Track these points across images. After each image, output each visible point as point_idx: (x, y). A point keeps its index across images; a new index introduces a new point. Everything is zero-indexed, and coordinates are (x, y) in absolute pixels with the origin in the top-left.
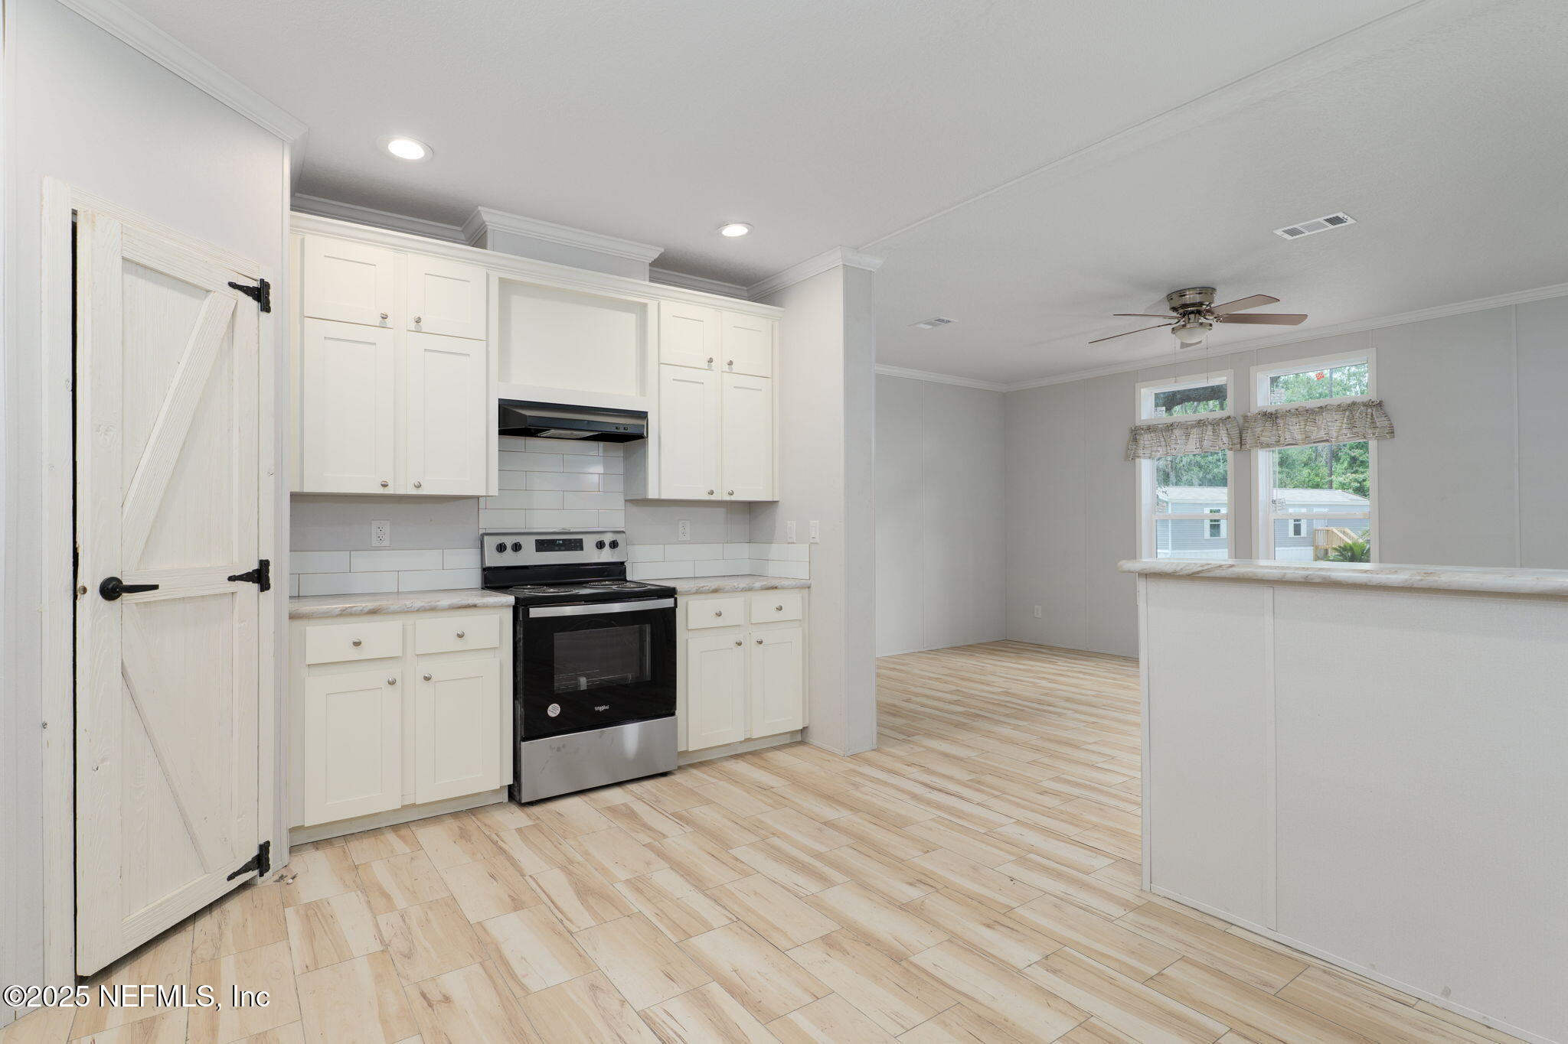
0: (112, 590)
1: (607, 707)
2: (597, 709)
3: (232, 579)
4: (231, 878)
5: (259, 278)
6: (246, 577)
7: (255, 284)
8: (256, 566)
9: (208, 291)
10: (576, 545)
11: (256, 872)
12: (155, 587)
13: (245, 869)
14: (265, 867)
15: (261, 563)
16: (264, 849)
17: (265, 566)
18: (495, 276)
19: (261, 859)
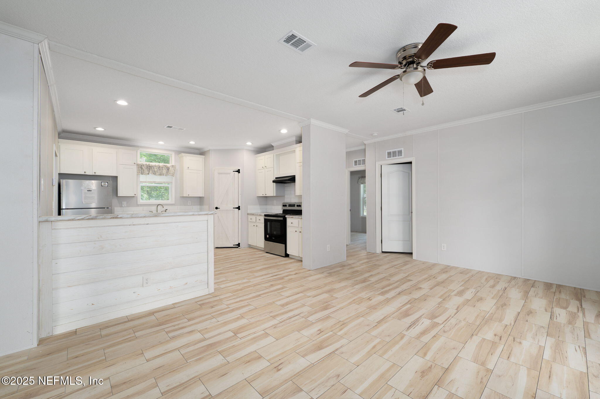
0: (217, 208)
2: (273, 238)
3: (234, 208)
4: (234, 245)
8: (237, 207)
9: (230, 173)
10: (294, 206)
12: (222, 208)
14: (239, 246)
15: (239, 206)
16: (239, 244)
17: (239, 207)
18: (275, 154)
19: (239, 245)
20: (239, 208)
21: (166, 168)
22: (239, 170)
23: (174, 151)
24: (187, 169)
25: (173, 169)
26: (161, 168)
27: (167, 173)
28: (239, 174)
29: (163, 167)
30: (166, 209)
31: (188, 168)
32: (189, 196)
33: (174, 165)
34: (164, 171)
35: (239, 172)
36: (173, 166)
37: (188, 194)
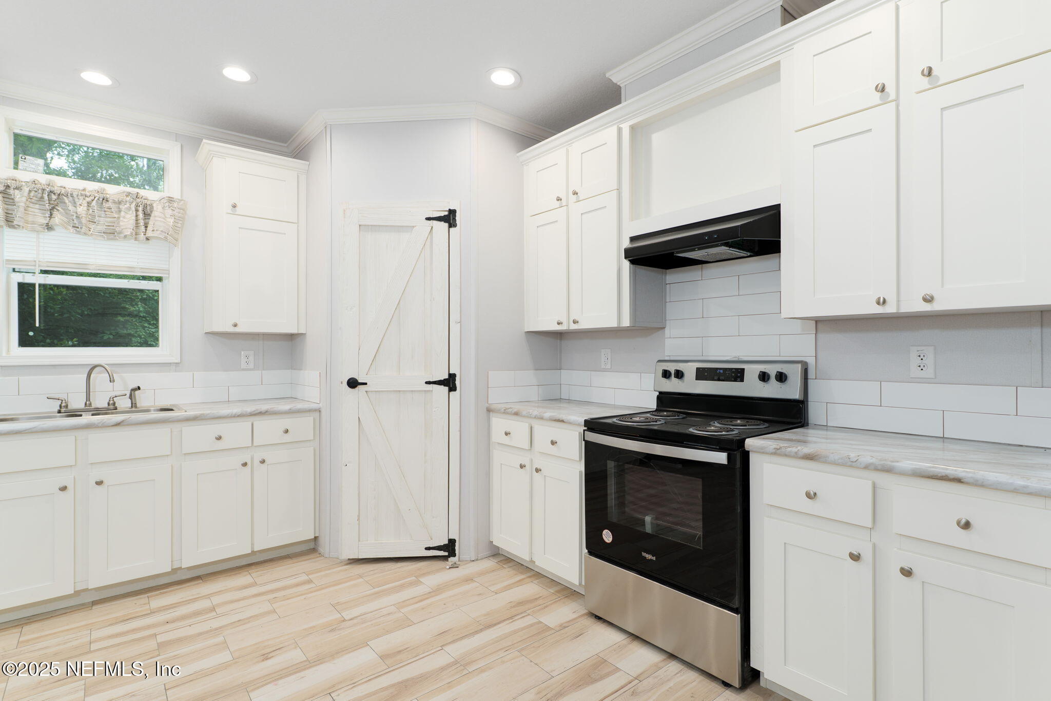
0: (353, 384)
1: (654, 558)
2: (644, 554)
3: (428, 383)
4: (428, 548)
5: (447, 211)
6: (439, 383)
7: (444, 215)
8: (446, 377)
9: (413, 227)
10: (737, 375)
11: (448, 554)
13: (443, 549)
14: (452, 553)
15: (450, 375)
16: (452, 542)
17: (452, 377)
18: (626, 127)
19: (450, 548)
20: (450, 383)
21: (137, 206)
22: (452, 213)
23: (177, 137)
24: (229, 209)
25: (169, 212)
26: (109, 204)
27: (143, 228)
29: (120, 203)
30: (135, 386)
31: (234, 206)
32: (237, 330)
33: (176, 195)
34: (127, 220)
35: (454, 219)
36: (171, 200)
37: (233, 322)
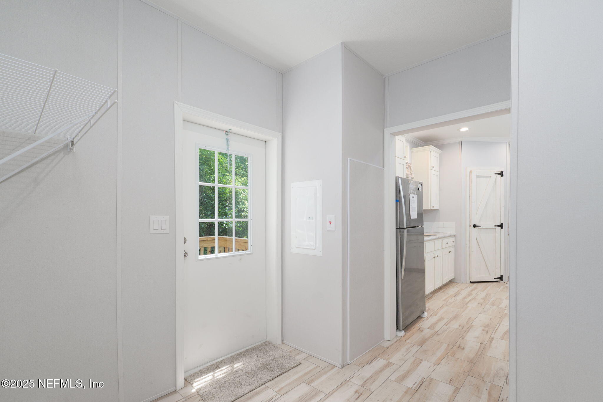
0: (475, 226)
3: (495, 226)
4: (495, 278)
5: (501, 171)
6: (498, 226)
7: (500, 172)
8: (500, 224)
9: (491, 176)
11: (500, 280)
12: (481, 226)
13: (498, 278)
14: (502, 280)
16: (502, 276)
17: (502, 224)
19: (501, 278)
20: (501, 226)
22: (502, 172)
24: (432, 168)
28: (502, 177)
35: (503, 175)
37: (433, 206)
